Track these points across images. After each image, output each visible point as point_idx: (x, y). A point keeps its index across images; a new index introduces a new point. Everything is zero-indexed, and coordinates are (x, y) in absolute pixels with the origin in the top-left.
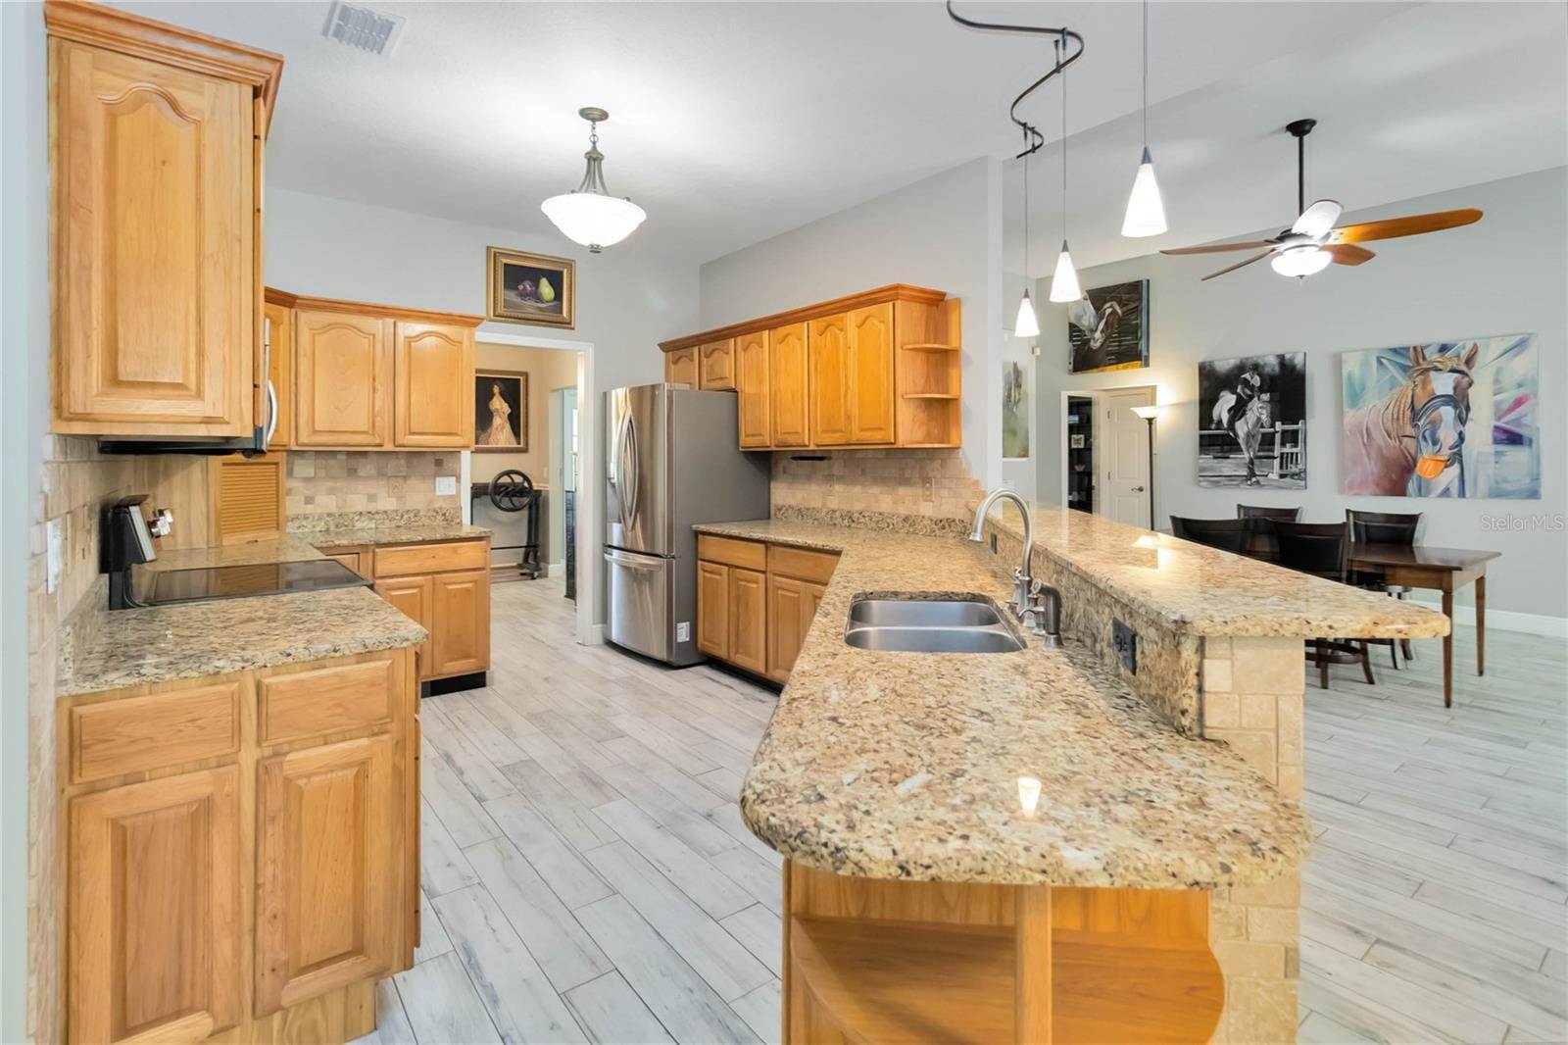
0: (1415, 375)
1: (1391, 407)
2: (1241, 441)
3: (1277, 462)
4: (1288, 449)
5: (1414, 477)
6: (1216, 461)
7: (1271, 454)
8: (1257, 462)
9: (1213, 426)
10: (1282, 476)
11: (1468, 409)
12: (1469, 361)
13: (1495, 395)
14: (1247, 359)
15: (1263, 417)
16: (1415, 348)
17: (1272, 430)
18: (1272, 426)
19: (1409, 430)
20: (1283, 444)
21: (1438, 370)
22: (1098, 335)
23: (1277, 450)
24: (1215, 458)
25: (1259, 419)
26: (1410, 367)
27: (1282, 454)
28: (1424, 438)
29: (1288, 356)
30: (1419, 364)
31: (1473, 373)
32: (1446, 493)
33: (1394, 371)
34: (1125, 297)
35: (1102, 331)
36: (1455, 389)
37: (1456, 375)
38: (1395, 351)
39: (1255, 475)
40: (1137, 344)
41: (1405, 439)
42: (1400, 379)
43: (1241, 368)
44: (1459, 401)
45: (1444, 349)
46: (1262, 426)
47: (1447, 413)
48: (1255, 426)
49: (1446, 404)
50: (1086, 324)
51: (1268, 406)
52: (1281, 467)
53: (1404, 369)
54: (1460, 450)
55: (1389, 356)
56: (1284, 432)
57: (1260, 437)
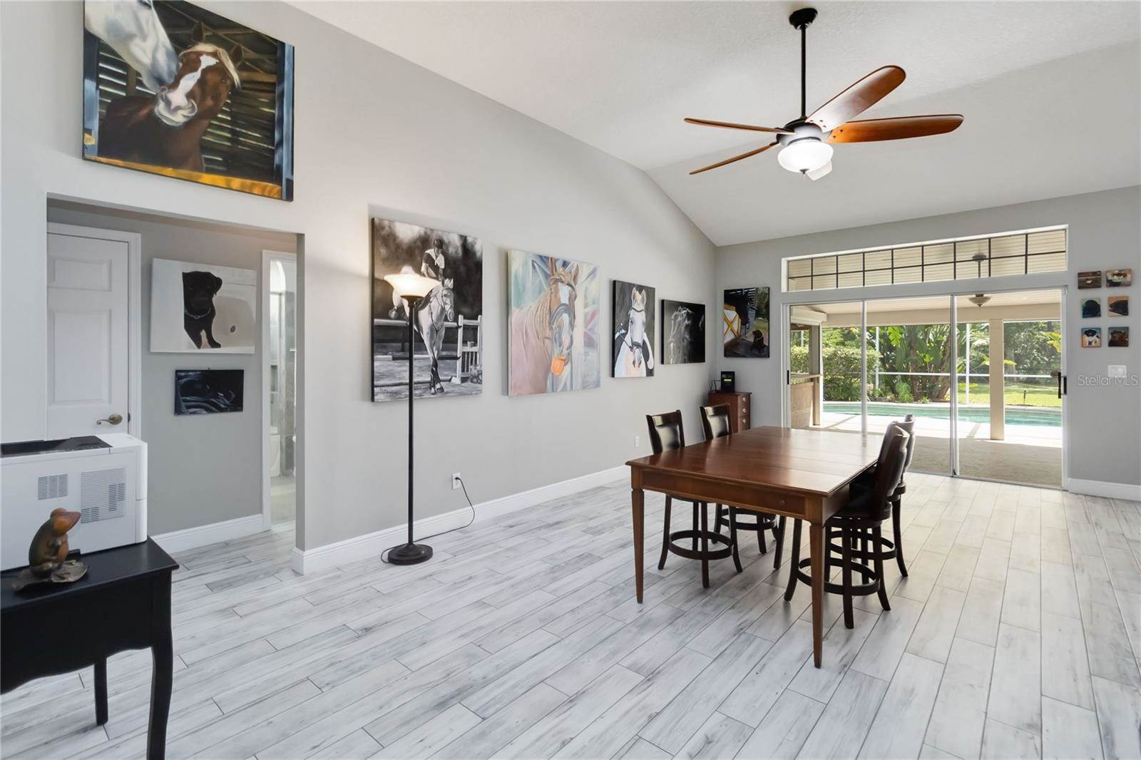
0: (551, 283)
1: (539, 309)
2: (425, 337)
3: (459, 363)
4: (468, 349)
5: (551, 375)
6: (397, 363)
7: (454, 354)
8: (441, 364)
9: (393, 314)
10: (464, 380)
11: (574, 318)
12: (575, 278)
13: (585, 308)
14: (432, 230)
15: (448, 307)
16: (551, 259)
17: (455, 324)
18: (456, 320)
19: (548, 333)
20: (465, 342)
21: (562, 282)
22: (178, 97)
23: (460, 349)
24: (394, 359)
25: (443, 309)
26: (550, 276)
27: (464, 353)
28: (555, 339)
29: (470, 240)
30: (553, 275)
31: (576, 287)
32: (564, 389)
33: (541, 277)
34: (250, 54)
35: (190, 95)
36: (569, 299)
37: (570, 288)
38: (541, 257)
39: (440, 381)
40: (273, 152)
41: (547, 341)
42: (545, 287)
43: (425, 240)
44: (570, 309)
45: (565, 264)
46: (446, 320)
47: (566, 317)
48: (439, 318)
49: (566, 311)
50: (147, 60)
51: (452, 295)
52: (463, 371)
53: (547, 276)
54: (571, 351)
55: (538, 261)
56: (466, 328)
57: (443, 333)
